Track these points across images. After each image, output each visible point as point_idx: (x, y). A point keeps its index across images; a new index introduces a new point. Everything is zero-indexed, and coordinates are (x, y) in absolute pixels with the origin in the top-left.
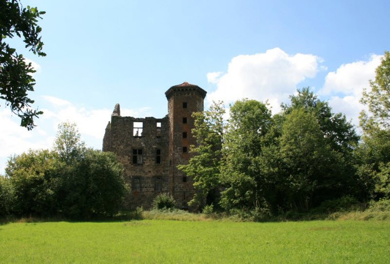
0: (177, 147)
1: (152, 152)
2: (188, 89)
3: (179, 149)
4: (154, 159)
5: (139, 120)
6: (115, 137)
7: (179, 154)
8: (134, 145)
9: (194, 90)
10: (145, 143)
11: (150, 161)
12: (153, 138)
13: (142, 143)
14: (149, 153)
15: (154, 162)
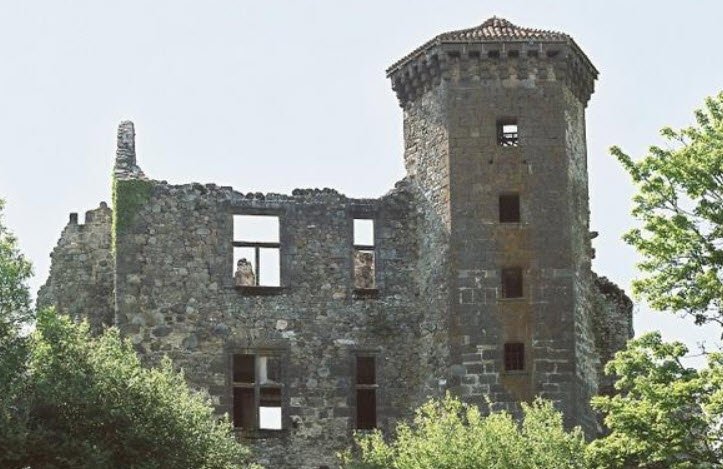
0: (473, 346)
1: (335, 371)
2: (524, 50)
3: (487, 355)
4: (343, 405)
5: (258, 205)
6: (137, 290)
7: (483, 380)
8: (237, 333)
9: (552, 54)
10: (294, 326)
11: (323, 415)
12: (337, 296)
13: (281, 325)
14: (316, 375)
15: (345, 420)
